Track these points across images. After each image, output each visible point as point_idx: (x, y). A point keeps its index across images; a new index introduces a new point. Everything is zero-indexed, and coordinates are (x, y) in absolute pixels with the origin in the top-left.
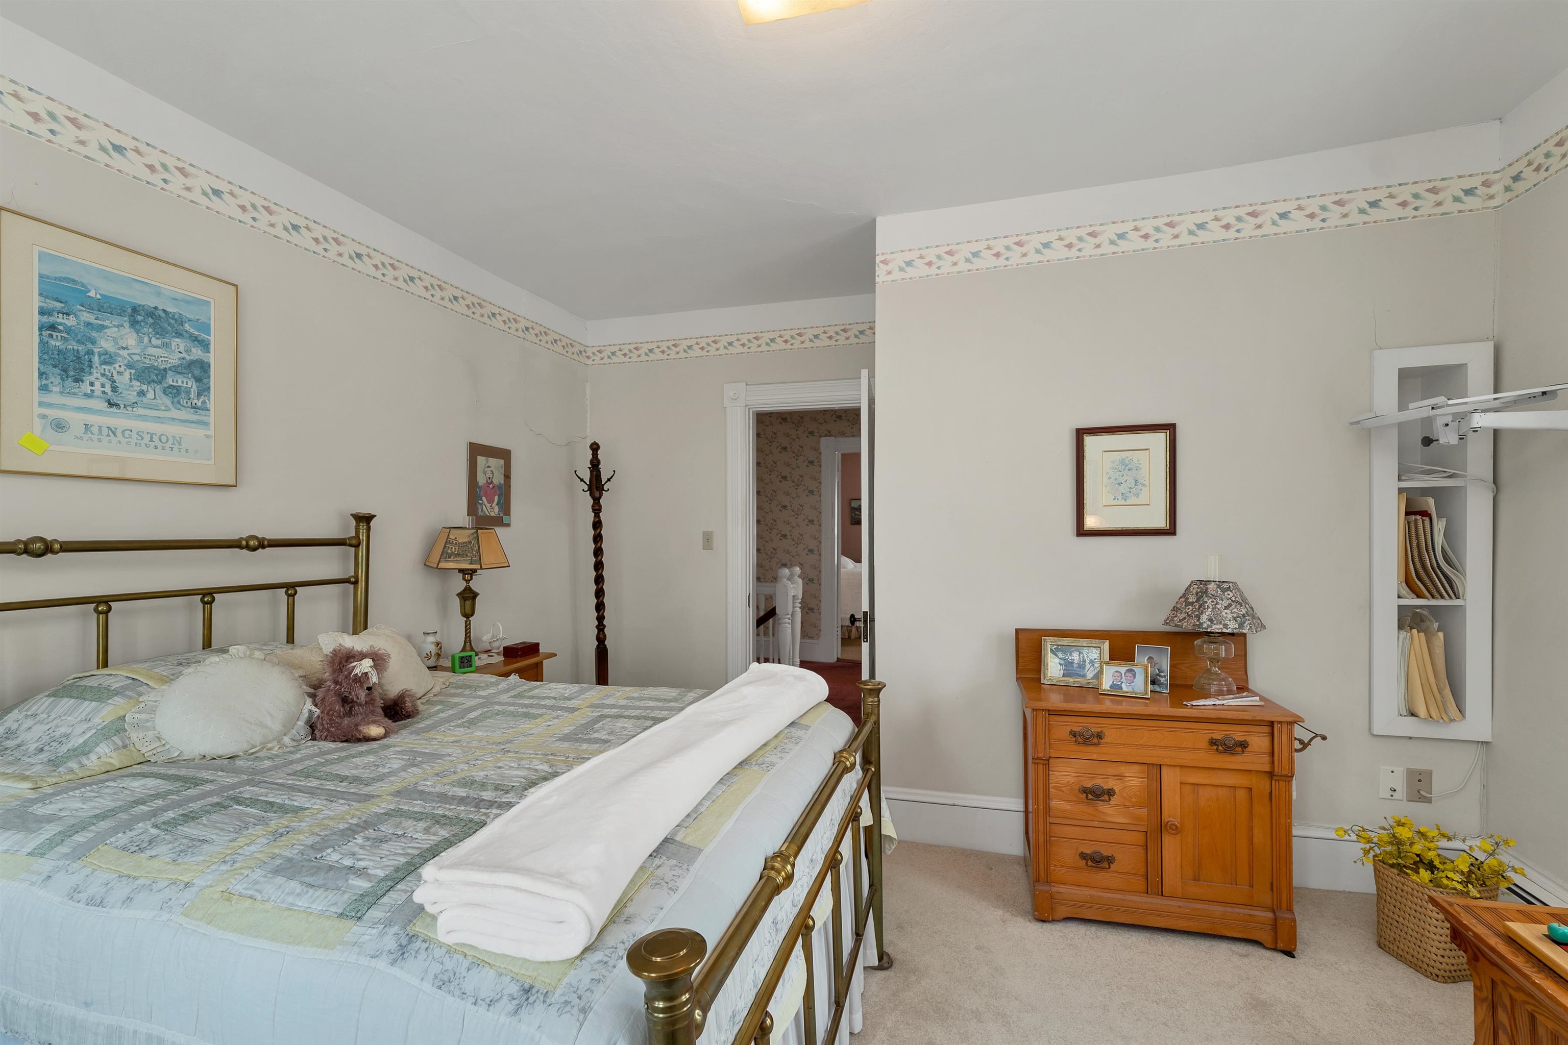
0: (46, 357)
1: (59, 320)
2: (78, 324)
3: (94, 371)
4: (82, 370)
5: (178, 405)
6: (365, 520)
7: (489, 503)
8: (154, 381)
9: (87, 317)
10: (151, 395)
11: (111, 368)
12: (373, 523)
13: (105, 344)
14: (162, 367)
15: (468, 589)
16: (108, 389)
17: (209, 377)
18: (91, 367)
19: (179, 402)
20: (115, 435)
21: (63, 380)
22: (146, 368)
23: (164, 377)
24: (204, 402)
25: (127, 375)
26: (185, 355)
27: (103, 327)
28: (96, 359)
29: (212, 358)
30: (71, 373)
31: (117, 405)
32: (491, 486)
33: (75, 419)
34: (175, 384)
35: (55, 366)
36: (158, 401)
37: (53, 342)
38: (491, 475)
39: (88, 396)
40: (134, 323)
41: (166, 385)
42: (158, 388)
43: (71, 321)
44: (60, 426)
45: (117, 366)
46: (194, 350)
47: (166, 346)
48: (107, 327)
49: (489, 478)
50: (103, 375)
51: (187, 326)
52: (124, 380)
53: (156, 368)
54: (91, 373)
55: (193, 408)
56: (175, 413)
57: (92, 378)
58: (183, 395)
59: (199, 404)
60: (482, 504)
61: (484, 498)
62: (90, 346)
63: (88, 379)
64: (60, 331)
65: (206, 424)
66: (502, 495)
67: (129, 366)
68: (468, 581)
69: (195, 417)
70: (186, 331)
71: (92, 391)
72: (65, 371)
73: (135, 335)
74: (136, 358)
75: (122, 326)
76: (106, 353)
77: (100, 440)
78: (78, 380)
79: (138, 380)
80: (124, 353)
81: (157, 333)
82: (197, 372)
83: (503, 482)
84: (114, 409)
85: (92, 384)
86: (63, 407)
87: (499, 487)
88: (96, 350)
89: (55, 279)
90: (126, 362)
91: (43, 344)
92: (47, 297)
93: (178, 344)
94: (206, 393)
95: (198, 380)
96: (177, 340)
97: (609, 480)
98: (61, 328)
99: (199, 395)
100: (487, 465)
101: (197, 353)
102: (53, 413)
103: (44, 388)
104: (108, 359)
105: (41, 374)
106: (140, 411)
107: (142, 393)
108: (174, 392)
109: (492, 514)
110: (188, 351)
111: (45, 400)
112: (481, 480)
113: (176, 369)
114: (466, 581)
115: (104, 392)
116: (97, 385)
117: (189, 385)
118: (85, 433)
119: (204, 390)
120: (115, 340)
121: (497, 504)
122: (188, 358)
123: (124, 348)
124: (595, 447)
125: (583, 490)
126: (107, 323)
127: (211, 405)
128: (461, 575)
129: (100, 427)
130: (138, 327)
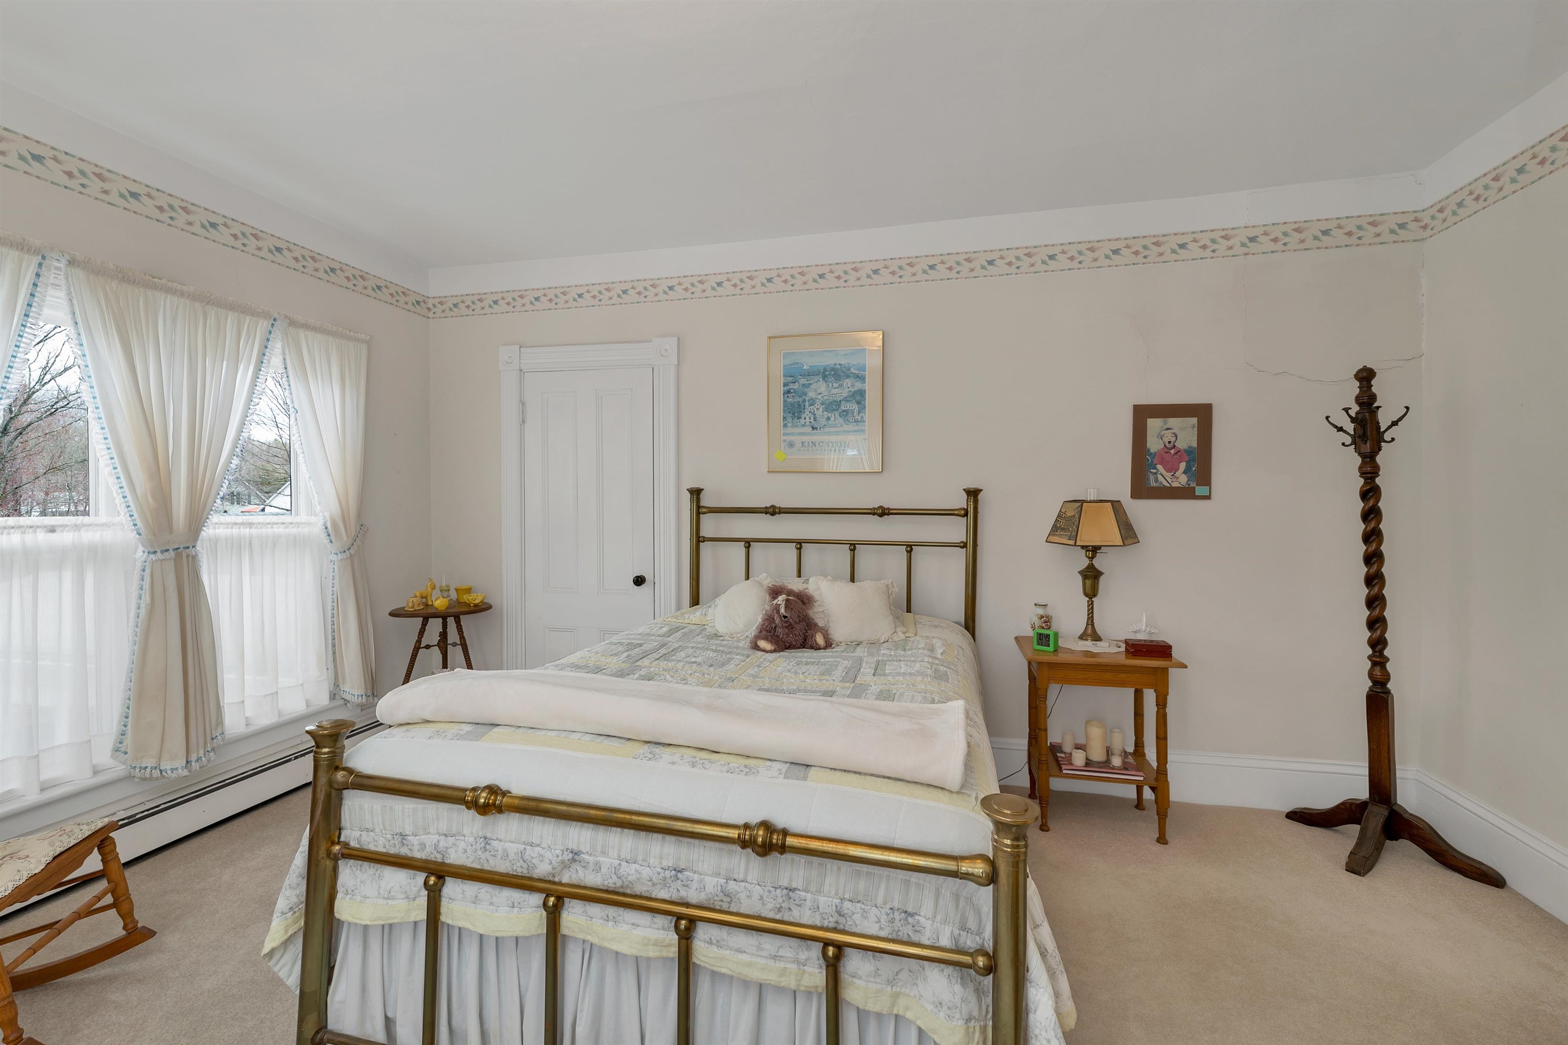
0: (786, 409)
1: (791, 387)
2: (799, 386)
3: (806, 411)
4: (801, 412)
5: (847, 421)
6: (973, 494)
7: (1168, 471)
8: (834, 410)
9: (803, 381)
10: (833, 419)
11: (813, 407)
12: (980, 496)
13: (811, 394)
14: (839, 400)
15: (1091, 567)
16: (812, 420)
17: (865, 399)
18: (804, 409)
19: (848, 420)
20: (815, 446)
21: (793, 419)
22: (831, 403)
23: (840, 406)
24: (862, 417)
25: (821, 409)
26: (851, 389)
27: (810, 384)
28: (807, 404)
29: (867, 386)
30: (796, 415)
31: (816, 428)
32: (1172, 451)
33: (797, 439)
34: (846, 409)
35: (789, 413)
36: (837, 421)
37: (789, 400)
38: (1173, 439)
39: (803, 426)
40: (825, 377)
41: (841, 411)
42: (837, 414)
43: (796, 386)
44: (791, 445)
45: (816, 405)
46: (856, 384)
47: (841, 386)
48: (812, 384)
49: (1170, 442)
50: (810, 412)
51: (852, 370)
52: (819, 413)
53: (835, 401)
54: (804, 413)
55: (855, 422)
56: (846, 427)
57: (805, 415)
58: (850, 414)
59: (859, 419)
60: (1156, 474)
61: (1159, 467)
62: (804, 397)
63: (803, 416)
64: (792, 393)
65: (863, 431)
66: (1194, 460)
67: (822, 404)
68: (1092, 558)
69: (857, 428)
70: (852, 373)
71: (805, 422)
72: (793, 414)
73: (825, 384)
74: (825, 398)
75: (819, 381)
76: (812, 399)
77: (808, 450)
78: (799, 418)
79: (826, 411)
80: (819, 397)
81: (836, 380)
82: (858, 398)
83: (1196, 445)
84: (815, 431)
85: (805, 419)
86: (792, 434)
87: (1189, 451)
88: (807, 399)
89: (790, 365)
90: (821, 401)
91: (785, 401)
92: (786, 376)
93: (848, 382)
94: (863, 410)
95: (859, 403)
96: (847, 380)
97: (1395, 423)
98: (792, 391)
99: (859, 412)
100: (1166, 427)
101: (858, 385)
102: (787, 438)
103: (785, 426)
104: (813, 402)
105: (784, 418)
106: (827, 429)
107: (828, 419)
108: (845, 414)
109: (1175, 485)
110: (853, 386)
111: (786, 432)
112: (1154, 444)
113: (846, 400)
114: (1089, 558)
115: (810, 422)
116: (807, 418)
117: (854, 408)
118: (802, 447)
119: (862, 409)
120: (816, 391)
121: (1184, 472)
122: (853, 390)
123: (819, 394)
124: (1366, 376)
125: (1343, 444)
126: (812, 382)
127: (866, 418)
128: (1084, 551)
129: (808, 442)
130: (826, 379)
